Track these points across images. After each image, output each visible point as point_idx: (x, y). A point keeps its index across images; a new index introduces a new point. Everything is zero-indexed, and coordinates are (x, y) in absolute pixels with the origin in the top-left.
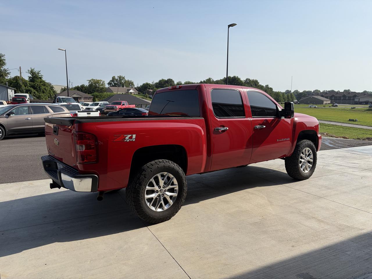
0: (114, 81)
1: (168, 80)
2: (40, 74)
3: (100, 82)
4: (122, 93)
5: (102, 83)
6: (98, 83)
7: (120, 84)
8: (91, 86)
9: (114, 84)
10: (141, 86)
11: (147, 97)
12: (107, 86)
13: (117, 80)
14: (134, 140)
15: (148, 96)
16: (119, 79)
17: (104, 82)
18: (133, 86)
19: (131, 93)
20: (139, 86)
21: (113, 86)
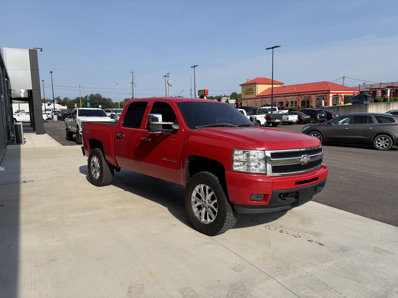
14: (88, 134)
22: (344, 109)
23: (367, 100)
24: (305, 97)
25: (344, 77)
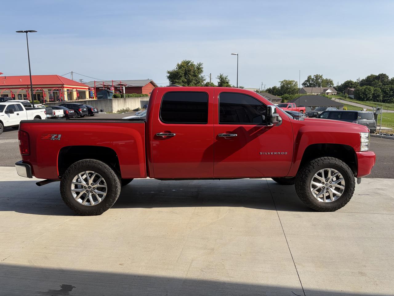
0: (310, 81)
1: (379, 75)
2: (227, 79)
3: (292, 83)
4: (317, 93)
5: (294, 84)
6: (290, 84)
7: (316, 83)
8: (282, 87)
9: (309, 84)
10: (342, 84)
11: (346, 98)
12: (300, 86)
13: (313, 79)
14: (59, 139)
15: (347, 96)
16: (315, 78)
17: (297, 82)
18: (332, 85)
19: (328, 93)
20: (340, 84)
21: (308, 86)
22: (91, 104)
23: (109, 96)
24: (37, 90)
25: (72, 72)
